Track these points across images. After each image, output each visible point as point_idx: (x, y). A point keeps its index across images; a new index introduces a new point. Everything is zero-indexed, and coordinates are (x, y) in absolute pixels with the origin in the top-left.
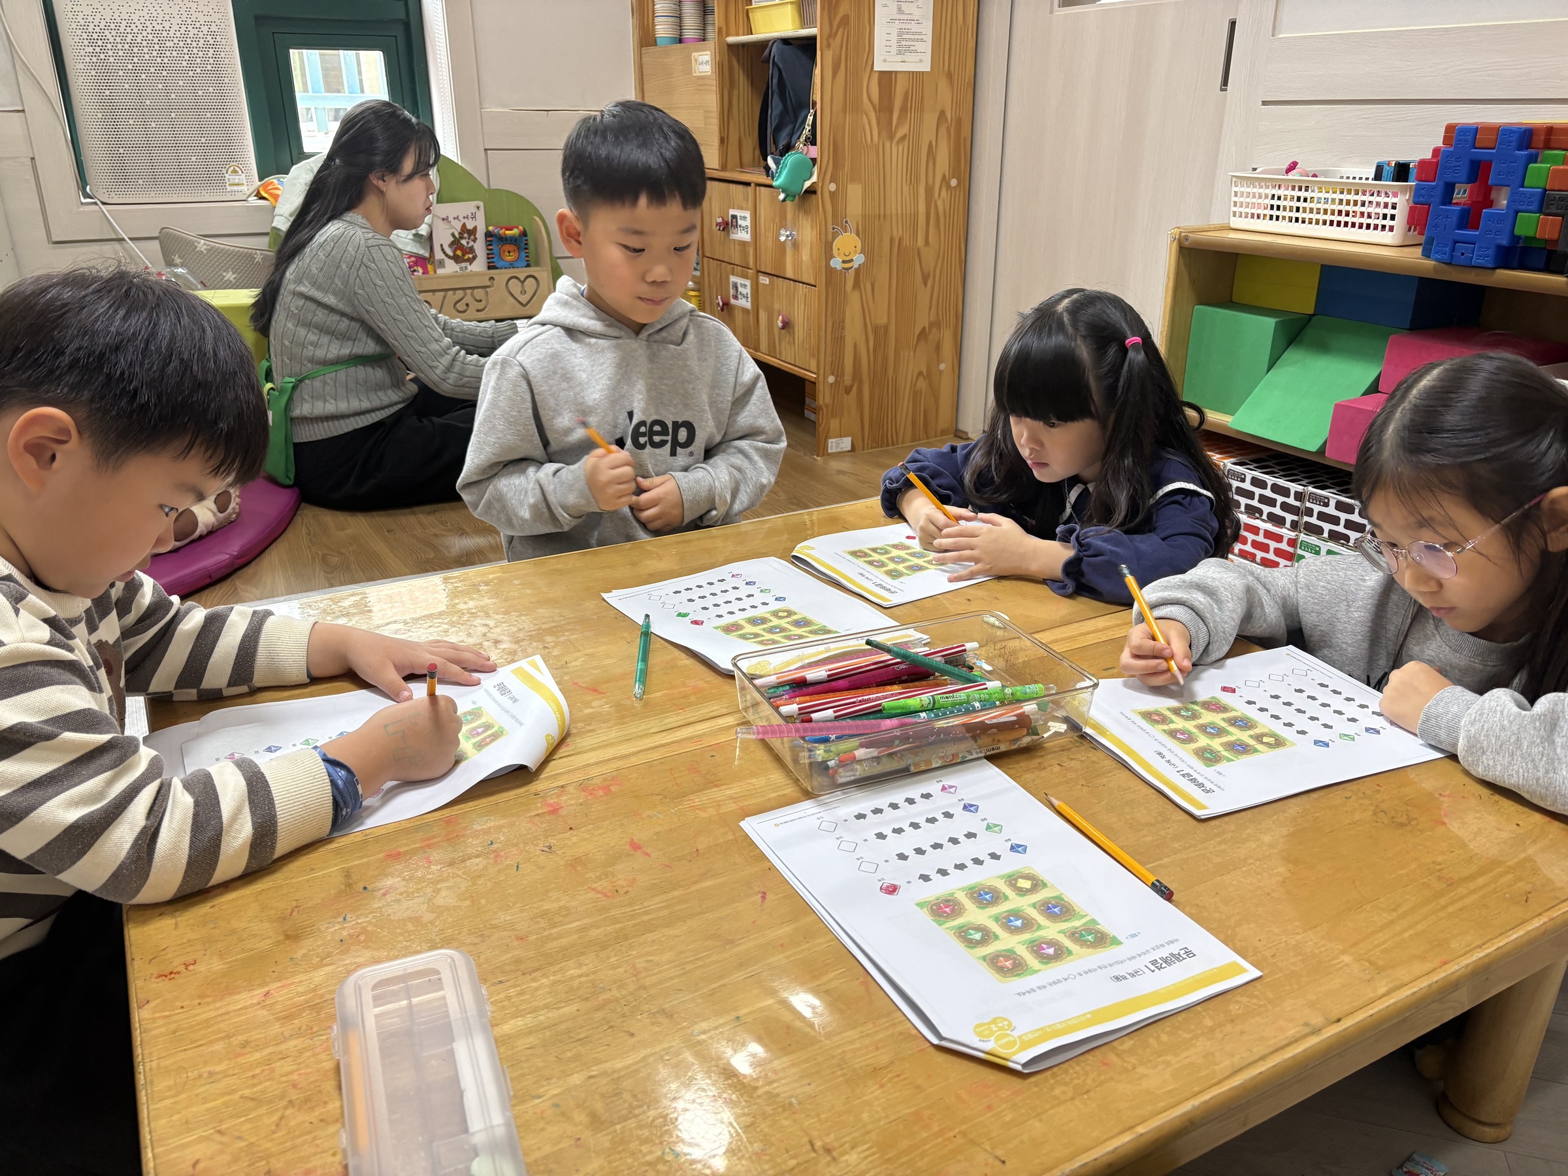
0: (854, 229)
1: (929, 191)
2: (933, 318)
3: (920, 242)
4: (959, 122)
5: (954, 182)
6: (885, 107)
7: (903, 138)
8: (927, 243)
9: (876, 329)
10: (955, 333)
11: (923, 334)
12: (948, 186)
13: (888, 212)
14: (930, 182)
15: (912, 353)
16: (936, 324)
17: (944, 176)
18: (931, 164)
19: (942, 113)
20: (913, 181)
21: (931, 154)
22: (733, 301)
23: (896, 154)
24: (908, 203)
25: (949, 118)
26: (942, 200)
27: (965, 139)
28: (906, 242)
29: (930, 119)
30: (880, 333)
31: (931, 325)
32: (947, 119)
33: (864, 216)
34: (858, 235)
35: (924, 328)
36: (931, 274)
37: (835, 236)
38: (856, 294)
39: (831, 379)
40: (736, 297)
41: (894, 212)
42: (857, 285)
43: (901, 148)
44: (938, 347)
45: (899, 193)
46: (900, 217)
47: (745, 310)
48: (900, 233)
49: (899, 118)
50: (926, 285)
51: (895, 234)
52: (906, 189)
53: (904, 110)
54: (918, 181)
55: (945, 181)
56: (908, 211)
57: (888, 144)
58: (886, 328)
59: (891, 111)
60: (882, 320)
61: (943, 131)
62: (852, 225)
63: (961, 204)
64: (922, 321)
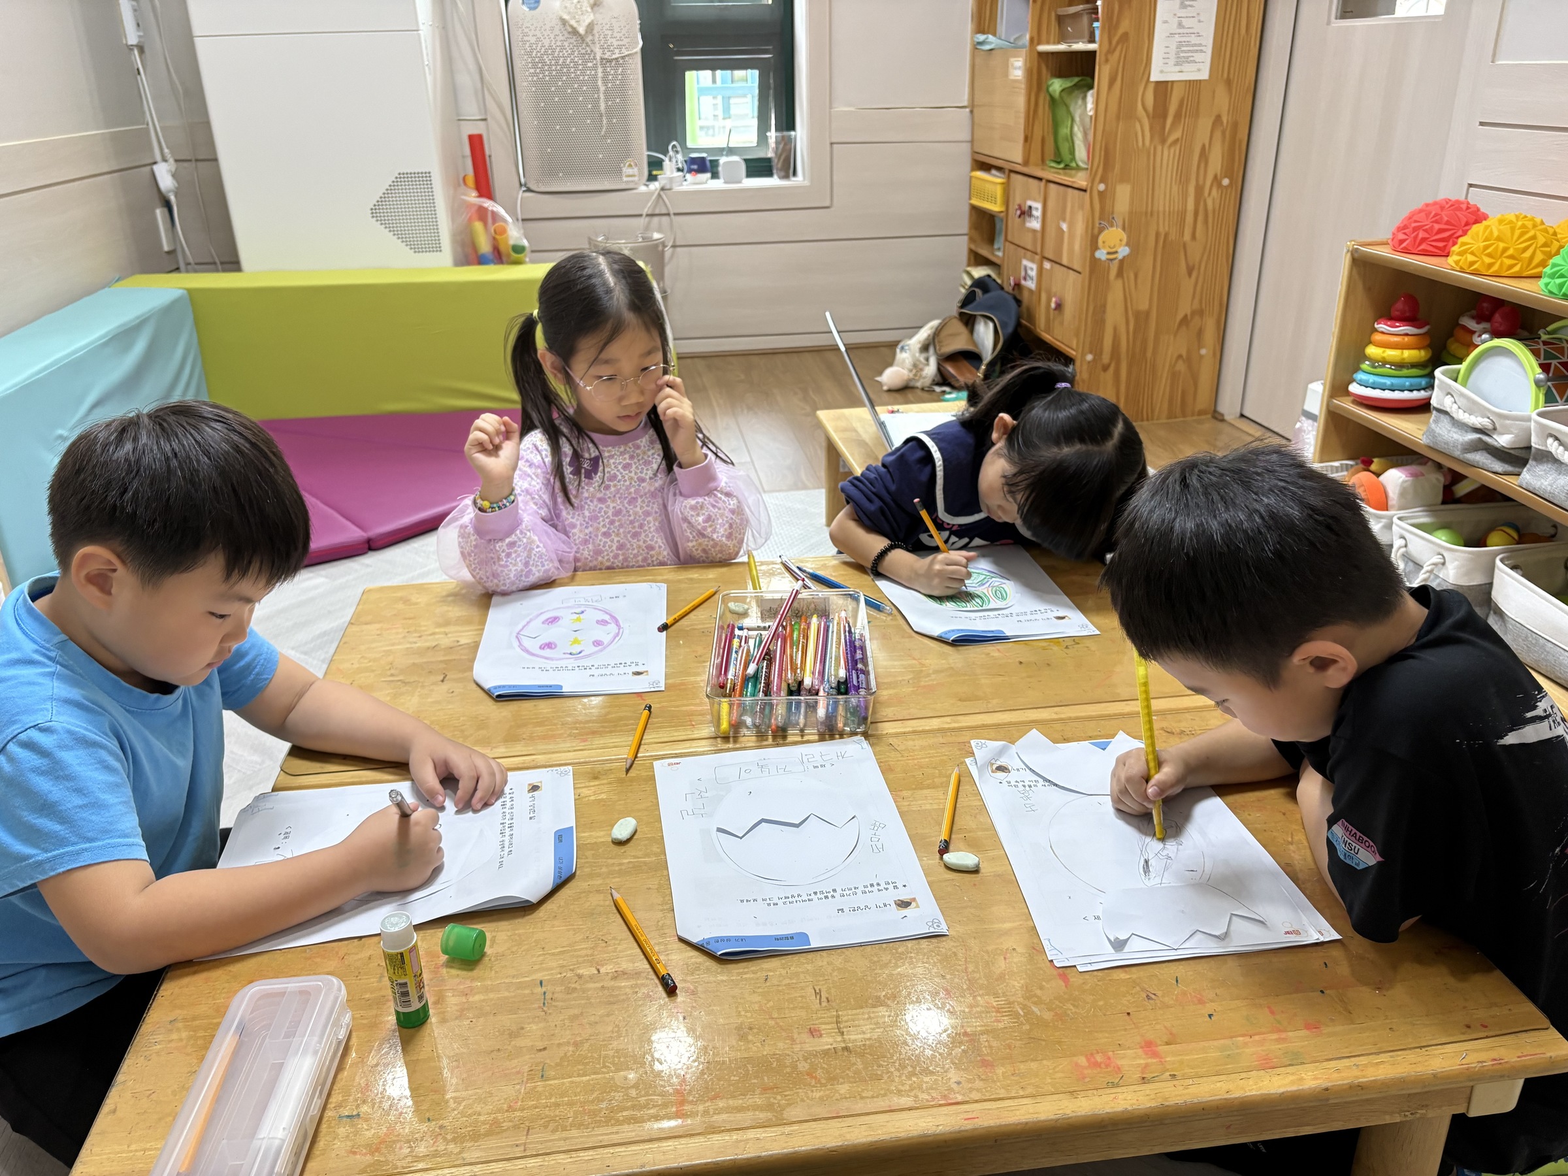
0: (1120, 223)
1: (1199, 190)
2: (1196, 306)
3: (1187, 237)
4: (1235, 125)
5: (1226, 182)
6: (1159, 113)
7: (1176, 141)
8: (1194, 237)
9: (1137, 314)
10: (1218, 322)
11: (1185, 321)
12: (1220, 185)
13: (1155, 209)
14: (1201, 182)
15: (1172, 337)
16: (1200, 313)
17: (1215, 177)
18: (1202, 165)
19: (1218, 117)
20: (1183, 180)
21: (1204, 155)
22: (1023, 282)
23: (1167, 157)
24: (1176, 201)
25: (1225, 121)
26: (1212, 198)
27: (1240, 142)
28: (1173, 236)
29: (1205, 124)
30: (1141, 318)
31: (1193, 313)
32: (1222, 123)
33: (1131, 213)
34: (1124, 229)
35: (1186, 316)
36: (1197, 267)
37: (1101, 230)
38: (1119, 283)
39: (1089, 357)
40: (1025, 279)
41: (1161, 209)
42: (1120, 274)
43: (1172, 151)
44: (1200, 333)
45: (1168, 191)
46: (1167, 213)
47: (1030, 291)
48: (1167, 229)
49: (1173, 124)
50: (1190, 275)
51: (1161, 229)
52: (1175, 188)
53: (1178, 116)
54: (1188, 181)
55: (1217, 180)
56: (1176, 209)
57: (1159, 148)
58: (1148, 314)
59: (1164, 116)
60: (1144, 306)
61: (1218, 134)
62: (1119, 221)
63: (1232, 202)
64: (1185, 308)
